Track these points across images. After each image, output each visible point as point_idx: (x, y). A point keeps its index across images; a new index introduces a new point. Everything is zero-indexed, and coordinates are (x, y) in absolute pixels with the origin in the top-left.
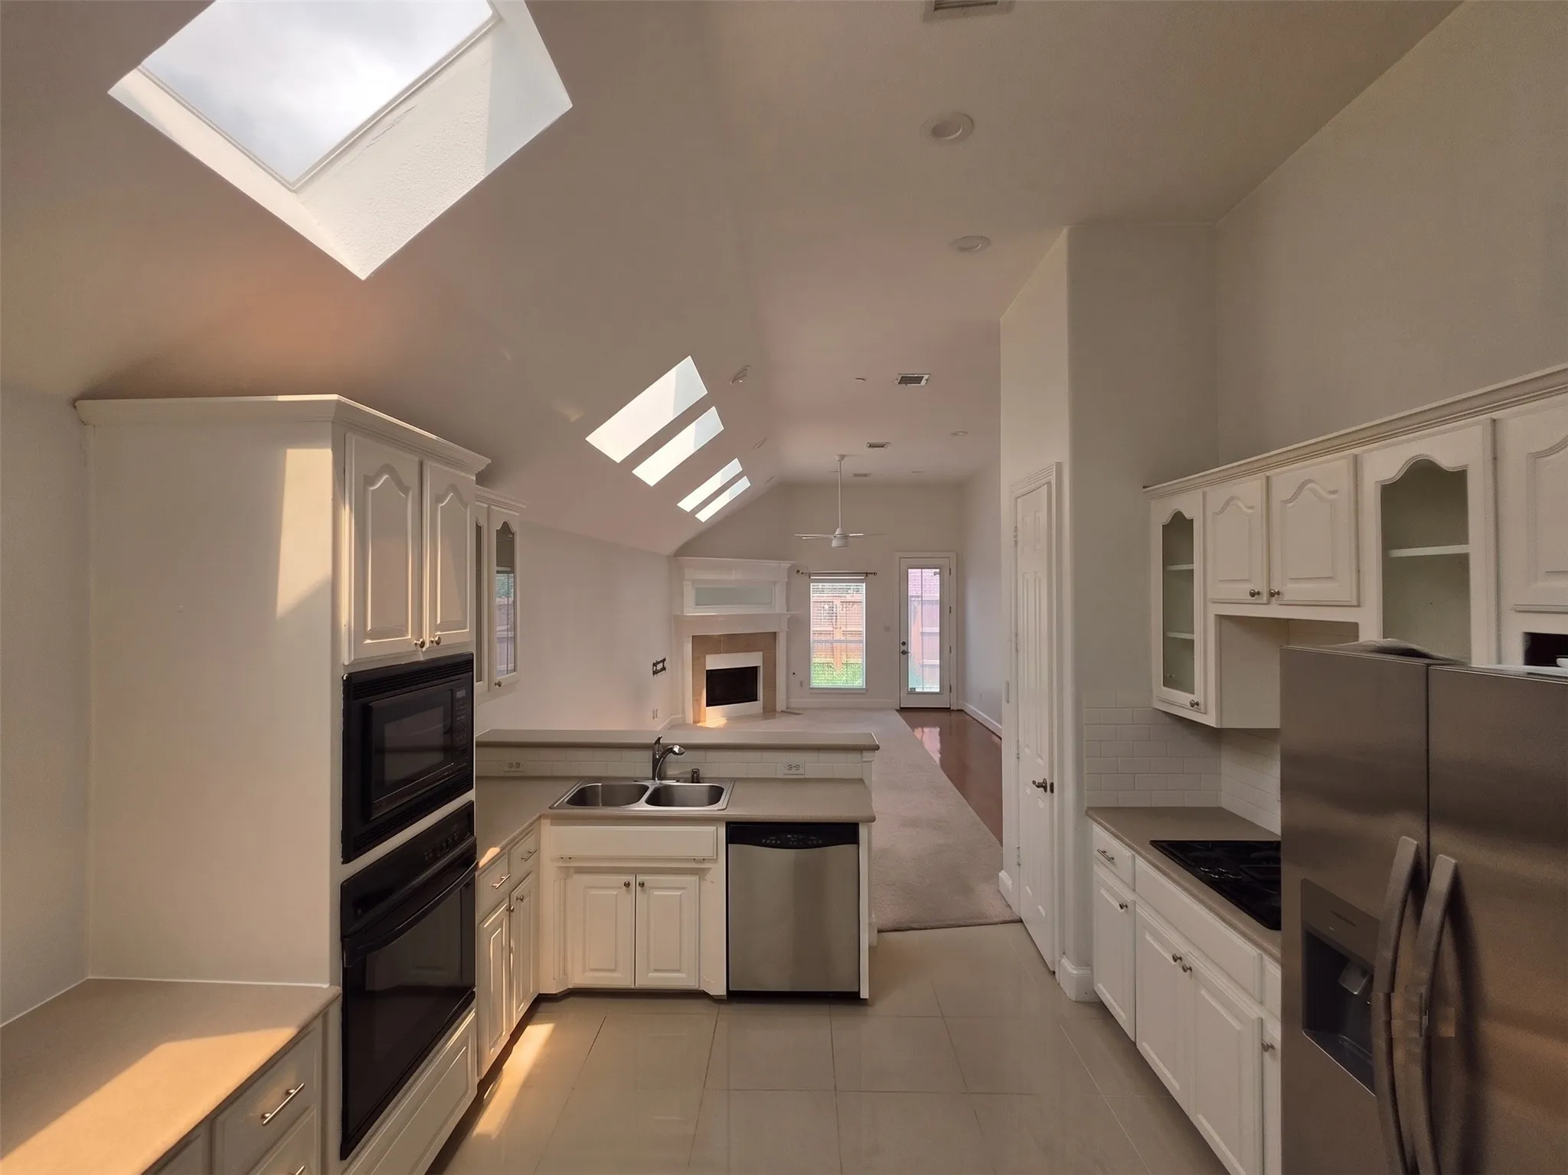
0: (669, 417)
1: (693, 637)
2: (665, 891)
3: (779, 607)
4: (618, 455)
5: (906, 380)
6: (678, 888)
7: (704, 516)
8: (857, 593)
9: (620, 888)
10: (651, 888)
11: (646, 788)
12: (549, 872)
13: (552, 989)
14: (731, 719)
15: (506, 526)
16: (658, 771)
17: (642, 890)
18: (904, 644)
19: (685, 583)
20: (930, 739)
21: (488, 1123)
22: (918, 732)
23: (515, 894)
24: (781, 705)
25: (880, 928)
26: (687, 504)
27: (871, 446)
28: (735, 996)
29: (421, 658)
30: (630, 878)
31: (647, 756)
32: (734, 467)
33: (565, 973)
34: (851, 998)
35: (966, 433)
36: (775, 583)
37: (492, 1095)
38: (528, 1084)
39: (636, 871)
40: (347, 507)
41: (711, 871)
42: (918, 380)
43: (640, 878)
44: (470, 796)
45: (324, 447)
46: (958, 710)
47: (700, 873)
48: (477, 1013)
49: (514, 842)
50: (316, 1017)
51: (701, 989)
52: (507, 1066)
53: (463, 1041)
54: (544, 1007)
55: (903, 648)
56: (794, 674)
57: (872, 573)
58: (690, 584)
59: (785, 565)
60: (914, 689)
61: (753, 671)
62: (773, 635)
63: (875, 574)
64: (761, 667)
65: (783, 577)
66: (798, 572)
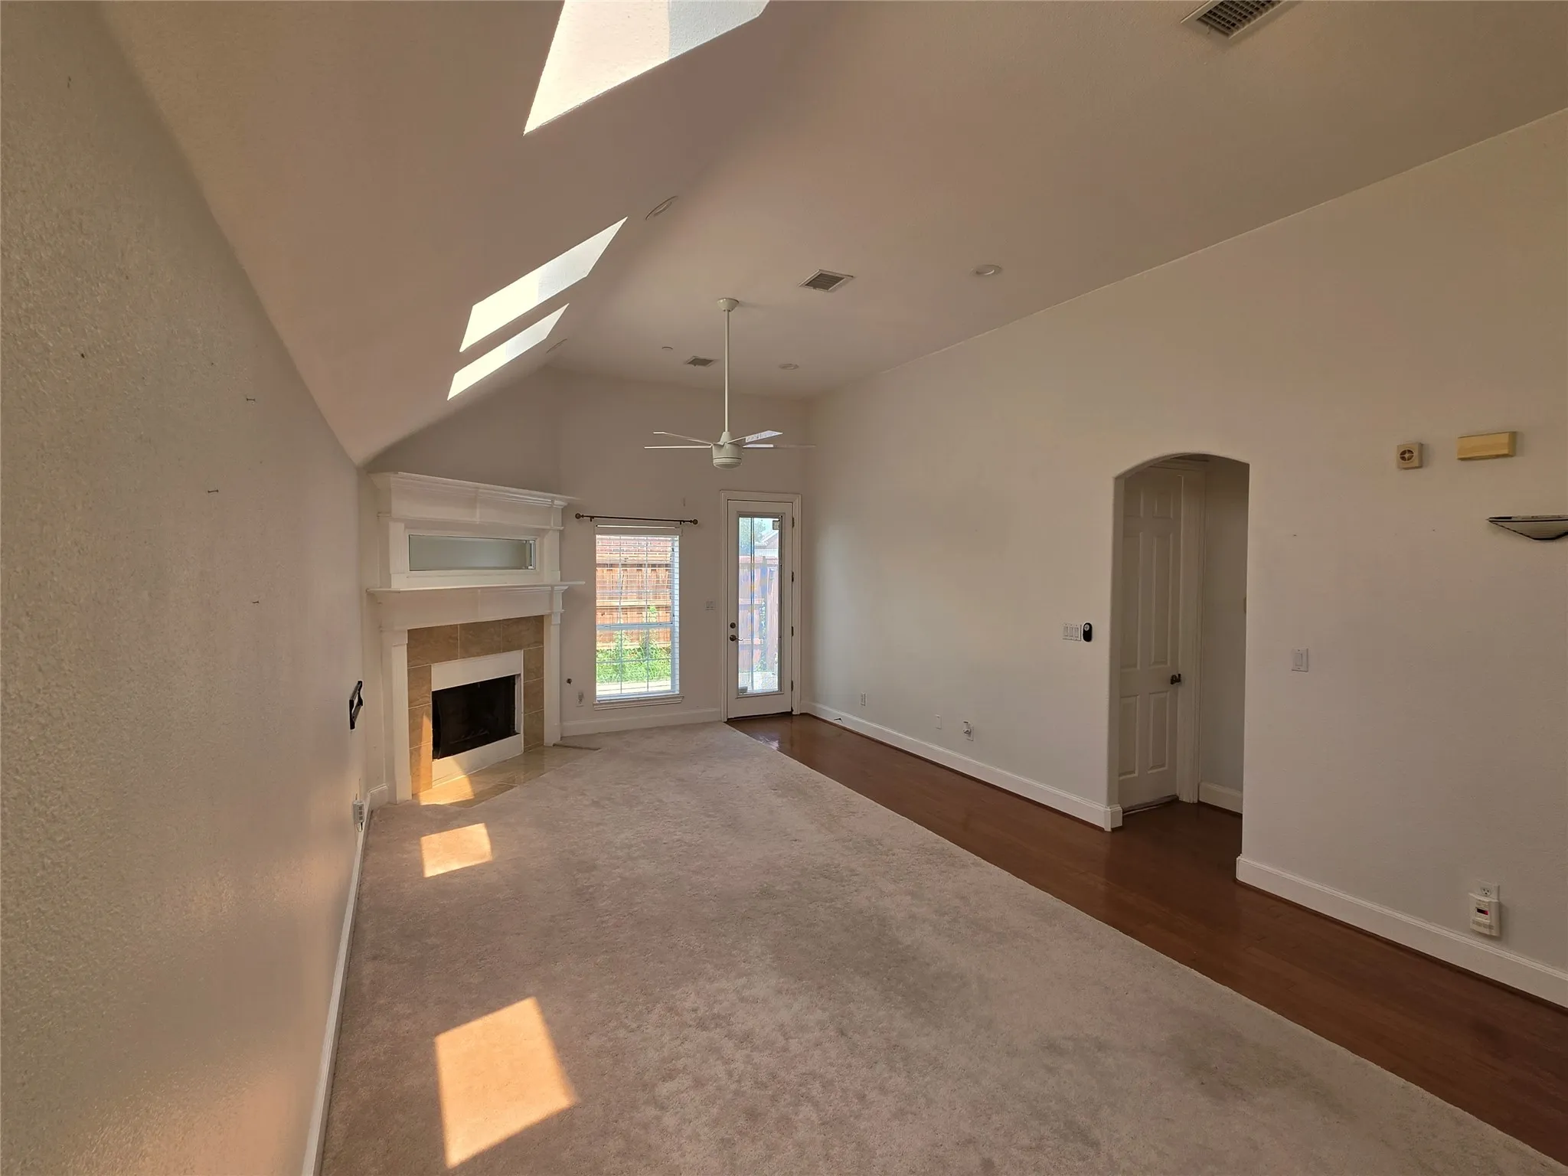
1: (409, 631)
3: (548, 571)
14: (475, 774)
18: (733, 626)
19: (392, 525)
24: (551, 735)
36: (540, 533)
46: (801, 714)
55: (732, 632)
56: (569, 681)
57: (691, 521)
58: (402, 526)
59: (559, 503)
60: (745, 690)
61: (508, 683)
62: (539, 621)
63: (695, 522)
64: (520, 675)
65: (554, 522)
66: (578, 516)
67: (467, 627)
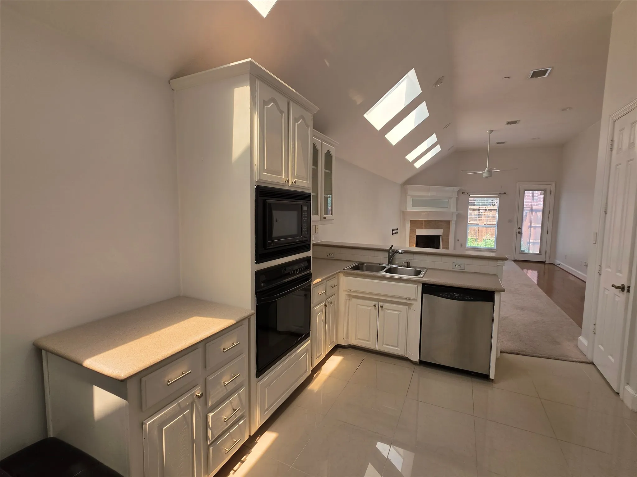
0: (402, 106)
1: (411, 220)
2: (391, 311)
3: (453, 209)
4: (378, 125)
5: (536, 74)
6: (398, 311)
7: (418, 165)
8: (494, 203)
9: (372, 307)
10: (386, 309)
11: (385, 267)
12: (343, 296)
13: (343, 343)
15: (328, 152)
16: (391, 261)
17: (381, 309)
18: (519, 228)
19: (408, 197)
20: (532, 275)
21: (314, 386)
22: (525, 271)
23: (329, 300)
25: (502, 350)
26: (410, 157)
27: (509, 123)
28: (422, 363)
29: (287, 188)
30: (376, 303)
31: (386, 254)
32: (433, 139)
33: (348, 337)
34: (485, 377)
35: (570, 108)
36: (450, 198)
37: (317, 376)
38: (331, 376)
39: (379, 301)
40: (256, 113)
41: (414, 305)
42: (543, 73)
43: (381, 304)
44: (309, 254)
45: (246, 86)
46: (549, 263)
47: (409, 305)
48: (311, 341)
49: (328, 279)
50: (244, 319)
51: (407, 357)
52: (324, 367)
53: (305, 351)
54: (339, 350)
55: (519, 230)
56: (458, 240)
57: (503, 193)
58: (410, 197)
59: (457, 189)
60: (524, 251)
61: (438, 237)
62: (448, 223)
63: (505, 193)
64: (441, 236)
65: (455, 195)
66: (463, 193)
67: (425, 221)
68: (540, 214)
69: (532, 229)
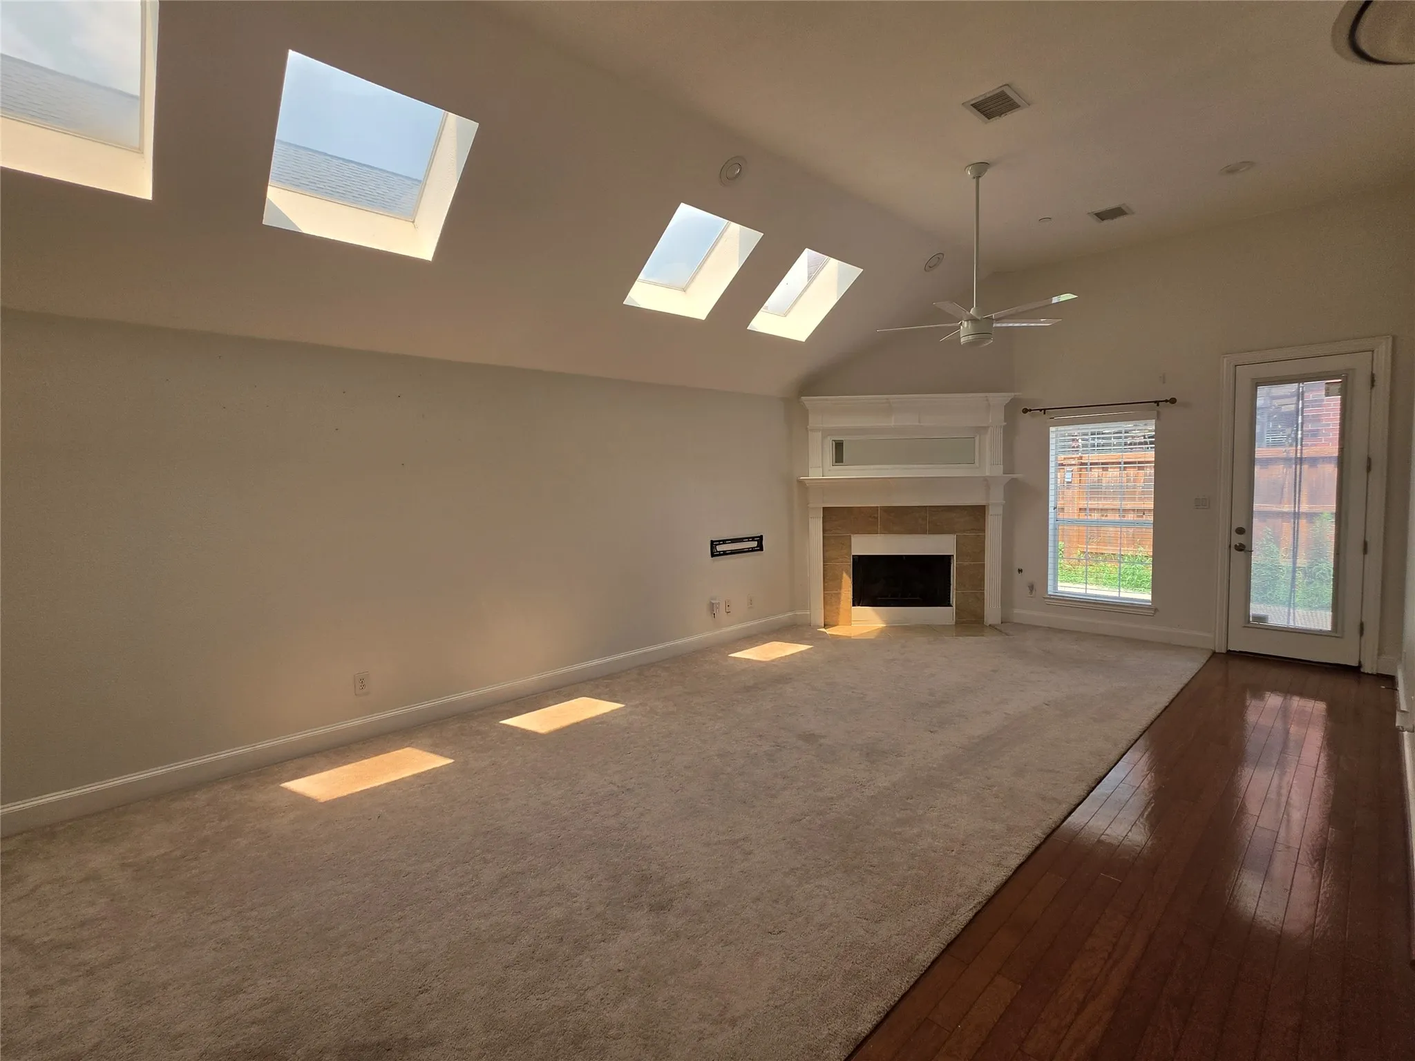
1: (824, 508)
3: (990, 465)
18: (1240, 531)
19: (814, 433)
24: (993, 615)
36: (981, 430)
46: (1378, 673)
55: (1240, 539)
56: (1018, 571)
57: (1166, 401)
58: (819, 433)
59: (1001, 399)
61: (943, 561)
62: (979, 512)
63: (1173, 401)
64: (954, 556)
65: (999, 416)
66: (1025, 411)
67: (886, 509)
68: (1330, 472)
69: (1303, 522)
